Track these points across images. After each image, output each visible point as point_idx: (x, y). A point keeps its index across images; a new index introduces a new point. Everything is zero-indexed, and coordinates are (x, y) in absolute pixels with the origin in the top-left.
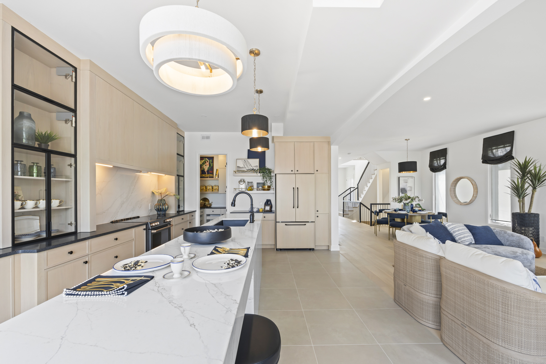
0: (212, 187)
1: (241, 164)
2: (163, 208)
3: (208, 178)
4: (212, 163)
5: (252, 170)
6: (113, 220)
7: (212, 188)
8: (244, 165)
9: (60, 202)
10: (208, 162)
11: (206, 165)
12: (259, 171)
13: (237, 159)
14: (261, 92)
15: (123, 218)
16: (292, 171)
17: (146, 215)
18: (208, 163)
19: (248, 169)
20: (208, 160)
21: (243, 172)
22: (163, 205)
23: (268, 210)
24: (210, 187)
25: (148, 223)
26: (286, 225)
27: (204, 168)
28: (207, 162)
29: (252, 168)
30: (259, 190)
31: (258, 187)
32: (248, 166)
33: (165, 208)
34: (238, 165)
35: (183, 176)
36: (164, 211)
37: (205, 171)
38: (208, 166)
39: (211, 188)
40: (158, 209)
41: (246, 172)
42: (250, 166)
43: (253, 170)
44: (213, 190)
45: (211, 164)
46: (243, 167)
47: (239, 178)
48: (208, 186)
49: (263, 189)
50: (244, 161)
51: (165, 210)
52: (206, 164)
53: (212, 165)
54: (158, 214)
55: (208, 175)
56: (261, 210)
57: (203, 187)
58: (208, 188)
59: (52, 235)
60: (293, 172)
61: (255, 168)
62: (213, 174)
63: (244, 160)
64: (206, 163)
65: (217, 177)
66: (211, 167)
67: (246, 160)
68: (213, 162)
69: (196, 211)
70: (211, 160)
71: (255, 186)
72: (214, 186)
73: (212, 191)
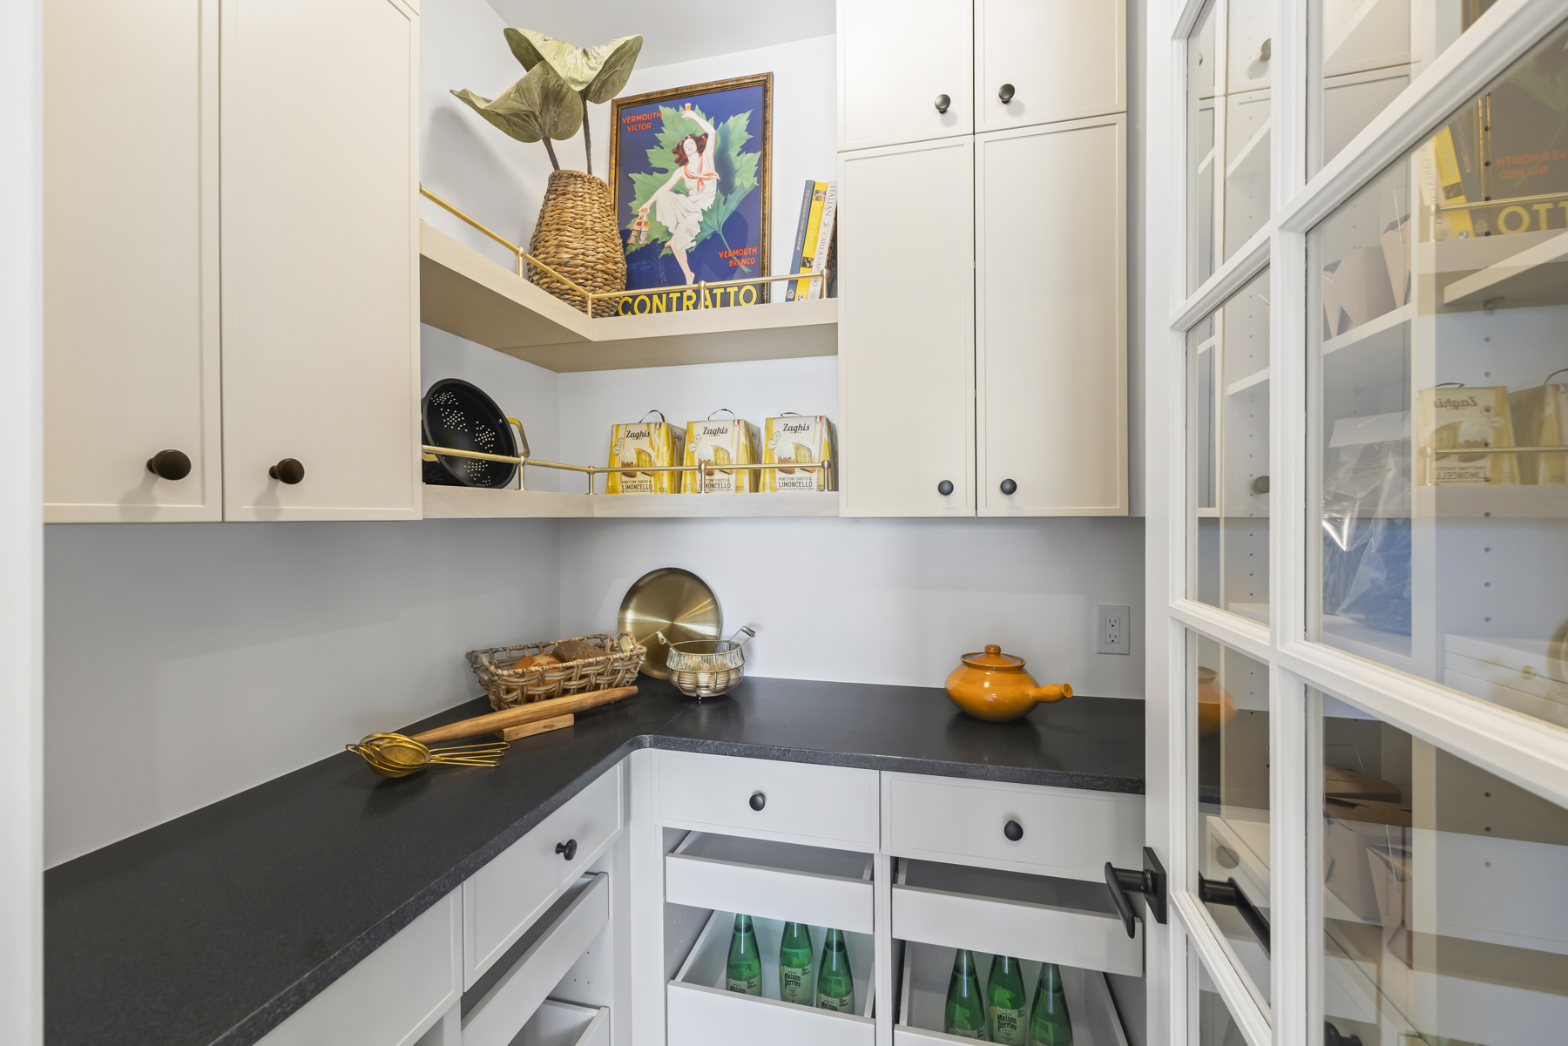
0: (752, 435)
4: (747, 148)
7: (755, 456)
10: (701, 143)
11: (680, 190)
18: (702, 163)
20: (709, 127)
27: (665, 218)
28: (690, 147)
37: (671, 258)
38: (707, 195)
39: (734, 446)
44: (756, 475)
45: (745, 165)
52: (679, 173)
53: (745, 180)
57: (643, 444)
58: (701, 449)
62: (761, 258)
64: (682, 160)
65: (817, 286)
66: (733, 203)
68: (760, 138)
70: (739, 124)
72: (778, 426)
73: (755, 487)
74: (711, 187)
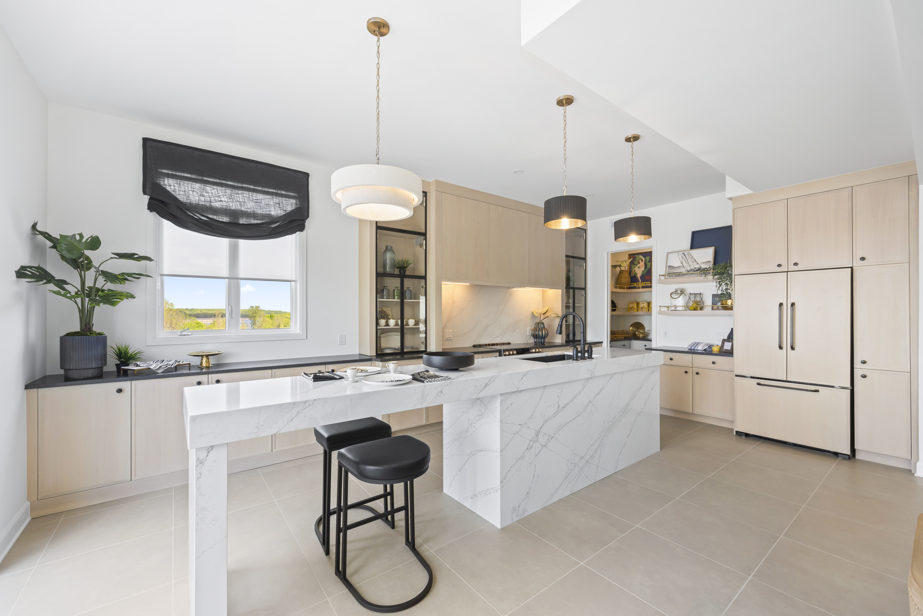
0: (648, 303)
1: (675, 261)
2: (539, 334)
3: (639, 288)
4: (649, 262)
5: (697, 270)
6: (476, 343)
7: (648, 306)
8: (682, 263)
9: (415, 321)
10: (642, 261)
11: (639, 267)
12: (712, 271)
13: (668, 253)
14: (636, 138)
15: (487, 343)
16: (779, 265)
17: (523, 342)
18: (642, 264)
19: (689, 268)
20: (643, 258)
21: (680, 275)
22: (539, 330)
23: (728, 350)
24: (644, 305)
25: (501, 350)
26: (759, 384)
27: (637, 271)
28: (640, 261)
29: (697, 266)
30: (718, 309)
31: (714, 303)
32: (690, 263)
33: (542, 334)
34: (669, 264)
35: (585, 289)
36: (541, 339)
37: (637, 277)
38: (643, 269)
39: (646, 305)
40: (534, 335)
41: (684, 275)
42: (695, 263)
43: (702, 271)
45: (649, 264)
46: (679, 267)
47: (673, 288)
48: (640, 303)
49: (722, 307)
50: (683, 255)
51: (544, 337)
52: (639, 265)
53: (648, 267)
54: (535, 342)
55: (643, 284)
56: (715, 349)
57: (633, 305)
58: (641, 305)
59: (405, 351)
60: (784, 268)
61: (703, 266)
62: (650, 280)
63: (681, 253)
64: (639, 263)
66: (647, 270)
67: (686, 253)
68: (650, 261)
69: (602, 342)
70: (648, 258)
71: (708, 301)
73: (648, 311)
74: (643, 267)
